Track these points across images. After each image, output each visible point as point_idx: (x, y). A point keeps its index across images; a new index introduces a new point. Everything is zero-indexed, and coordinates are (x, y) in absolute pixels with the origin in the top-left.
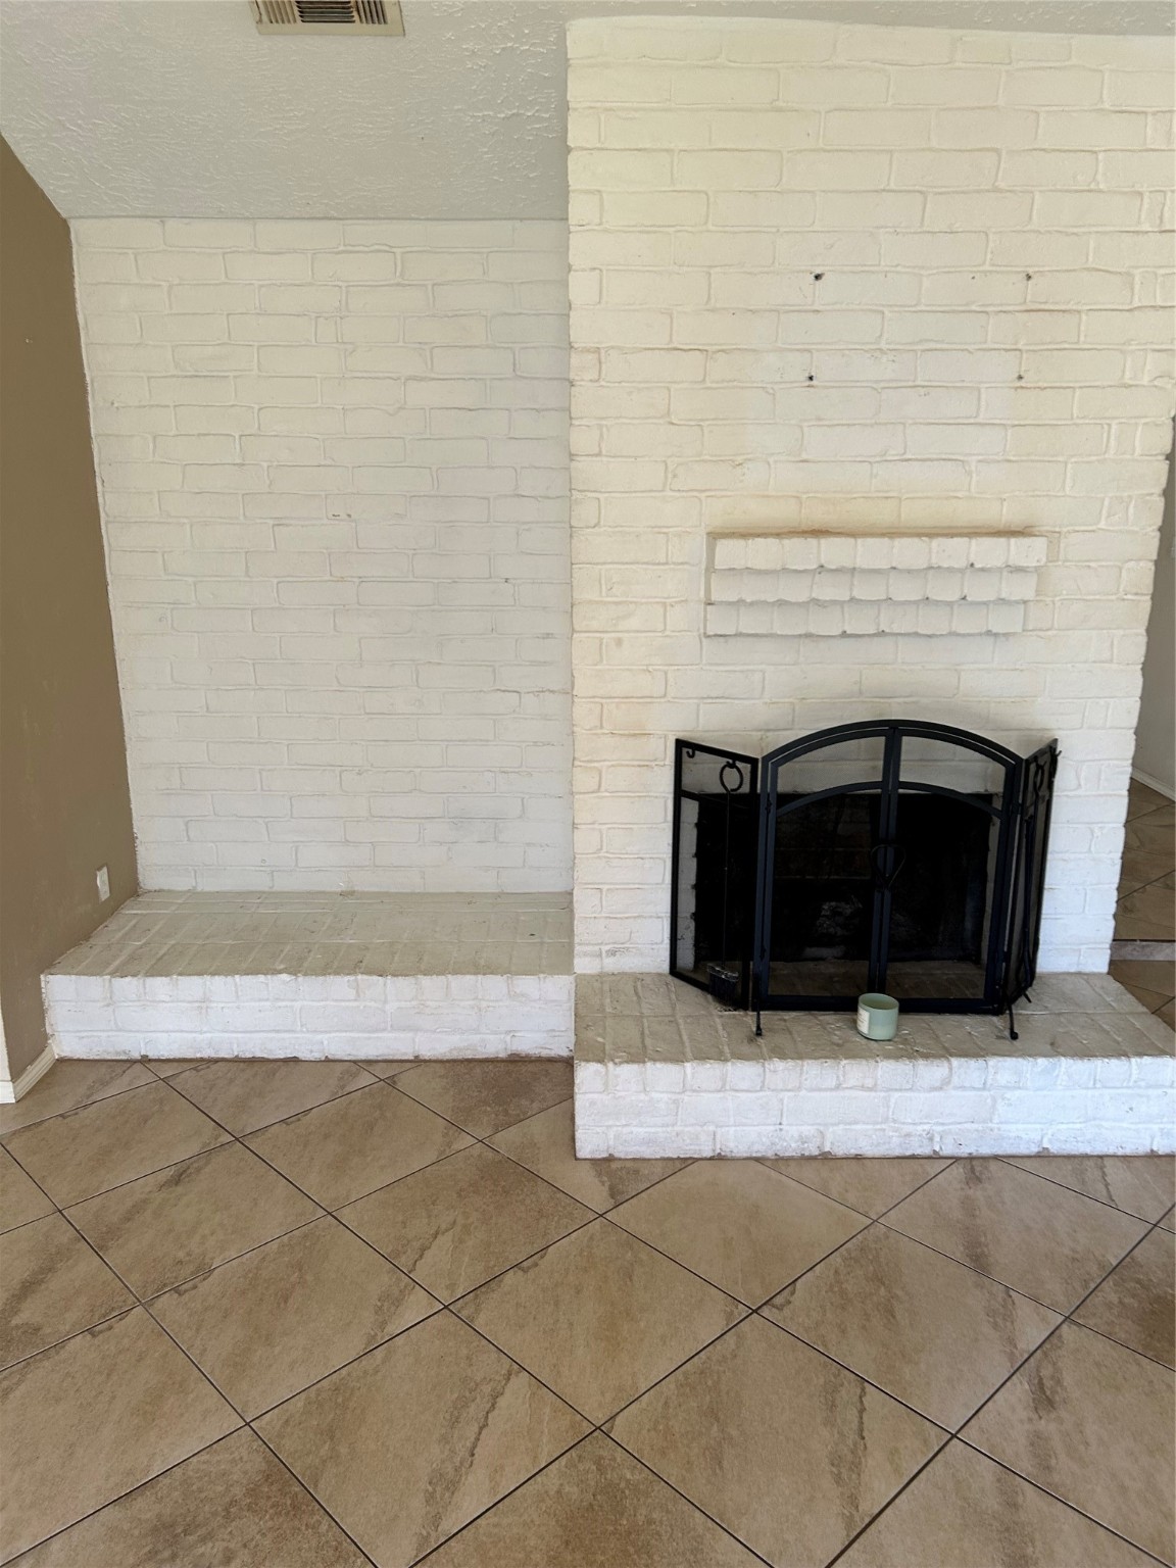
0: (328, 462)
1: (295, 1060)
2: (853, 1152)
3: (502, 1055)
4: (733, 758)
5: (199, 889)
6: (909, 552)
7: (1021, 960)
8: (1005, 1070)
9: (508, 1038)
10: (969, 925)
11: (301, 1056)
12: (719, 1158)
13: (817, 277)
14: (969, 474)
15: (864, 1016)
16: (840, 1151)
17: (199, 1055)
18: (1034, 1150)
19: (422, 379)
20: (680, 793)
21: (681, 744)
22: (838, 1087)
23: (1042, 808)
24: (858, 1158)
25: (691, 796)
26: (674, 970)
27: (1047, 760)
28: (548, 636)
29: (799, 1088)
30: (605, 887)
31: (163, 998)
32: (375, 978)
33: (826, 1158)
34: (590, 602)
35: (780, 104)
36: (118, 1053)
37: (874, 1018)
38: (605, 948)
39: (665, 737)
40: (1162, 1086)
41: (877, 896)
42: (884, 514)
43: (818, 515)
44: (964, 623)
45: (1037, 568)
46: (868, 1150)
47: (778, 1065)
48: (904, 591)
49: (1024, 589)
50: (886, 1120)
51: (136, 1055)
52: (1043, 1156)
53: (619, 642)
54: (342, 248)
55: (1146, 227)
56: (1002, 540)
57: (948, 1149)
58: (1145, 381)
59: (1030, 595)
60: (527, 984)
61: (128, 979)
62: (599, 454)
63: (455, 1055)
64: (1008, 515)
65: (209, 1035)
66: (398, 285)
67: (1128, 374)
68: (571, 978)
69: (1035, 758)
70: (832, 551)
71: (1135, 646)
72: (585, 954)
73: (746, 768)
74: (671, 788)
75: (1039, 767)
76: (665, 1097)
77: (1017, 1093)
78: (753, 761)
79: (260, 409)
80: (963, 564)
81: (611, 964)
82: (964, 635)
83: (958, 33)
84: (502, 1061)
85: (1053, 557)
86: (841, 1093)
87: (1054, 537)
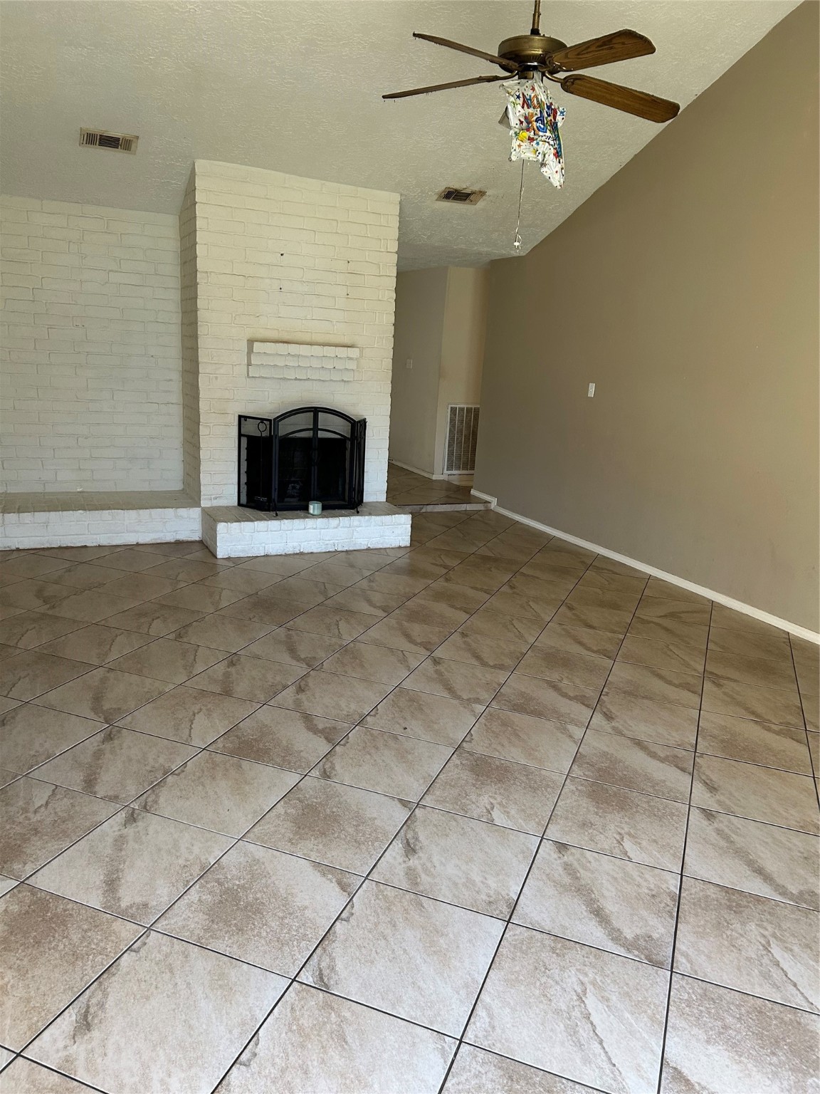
0: (73, 302)
1: (86, 546)
2: (310, 551)
3: (173, 541)
4: (262, 420)
5: (8, 492)
6: (317, 350)
7: (358, 491)
8: (355, 520)
9: (174, 534)
10: (340, 489)
11: (88, 545)
12: (267, 556)
13: (282, 255)
14: (334, 326)
15: (311, 507)
16: (306, 552)
17: (43, 547)
18: (366, 547)
19: (117, 271)
20: (240, 435)
21: (240, 417)
22: (304, 529)
23: (363, 440)
24: (312, 553)
25: (244, 436)
26: (239, 504)
27: (363, 423)
28: (171, 380)
29: (292, 530)
30: (212, 473)
31: (27, 522)
32: (120, 511)
33: (301, 554)
34: (205, 363)
35: (267, 197)
36: (5, 547)
37: (314, 508)
38: (213, 497)
39: (234, 414)
40: (401, 524)
41: (313, 468)
42: (307, 338)
43: (286, 337)
44: (336, 377)
45: (356, 359)
46: (315, 551)
47: (286, 521)
48: (316, 364)
49: (352, 365)
50: (320, 540)
51: (14, 548)
52: (369, 549)
53: (216, 378)
54: (81, 215)
55: (383, 250)
56: (346, 348)
57: (340, 549)
58: (385, 299)
59: (355, 368)
60: (183, 512)
61: (12, 514)
62: (208, 309)
63: (154, 542)
64: (346, 340)
65: (47, 538)
66: (106, 232)
67: (380, 296)
68: (200, 509)
69: (359, 422)
70: (292, 349)
71: (388, 388)
72: (205, 499)
73: (267, 423)
74: (237, 434)
75: (361, 425)
76: (248, 534)
77: (360, 528)
78: (270, 420)
79: (42, 278)
80: (334, 356)
81: (216, 503)
82: (335, 381)
83: (323, 182)
84: (172, 543)
85: (361, 356)
86: (306, 531)
87: (362, 349)
